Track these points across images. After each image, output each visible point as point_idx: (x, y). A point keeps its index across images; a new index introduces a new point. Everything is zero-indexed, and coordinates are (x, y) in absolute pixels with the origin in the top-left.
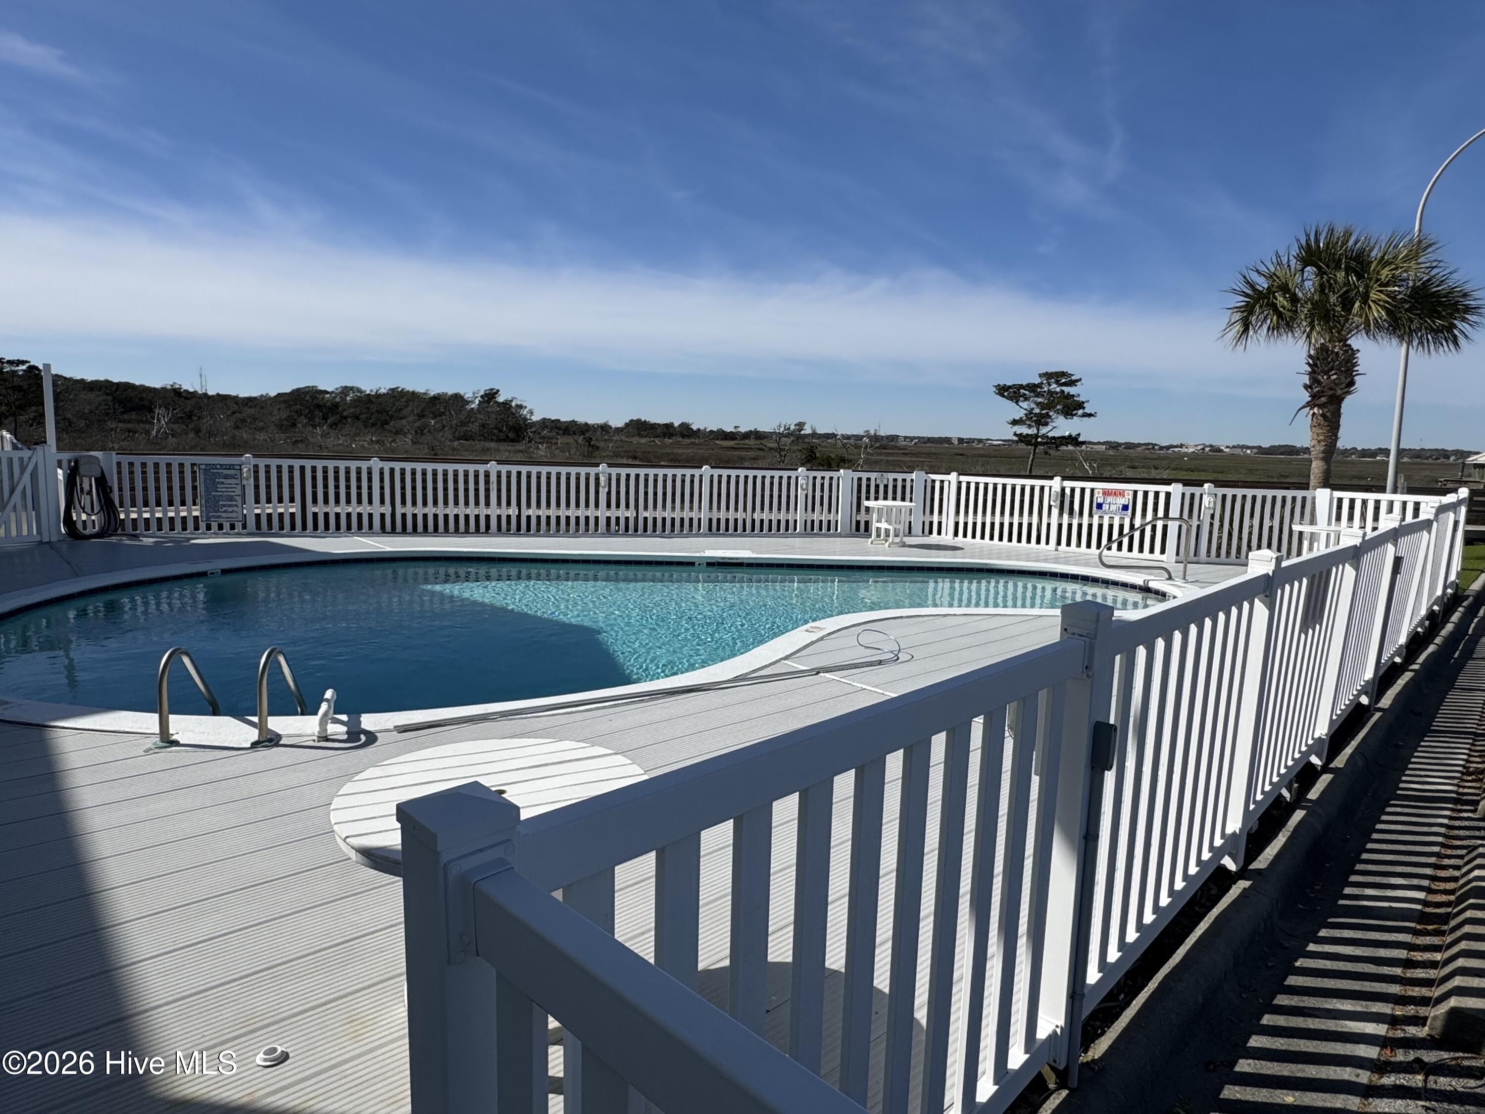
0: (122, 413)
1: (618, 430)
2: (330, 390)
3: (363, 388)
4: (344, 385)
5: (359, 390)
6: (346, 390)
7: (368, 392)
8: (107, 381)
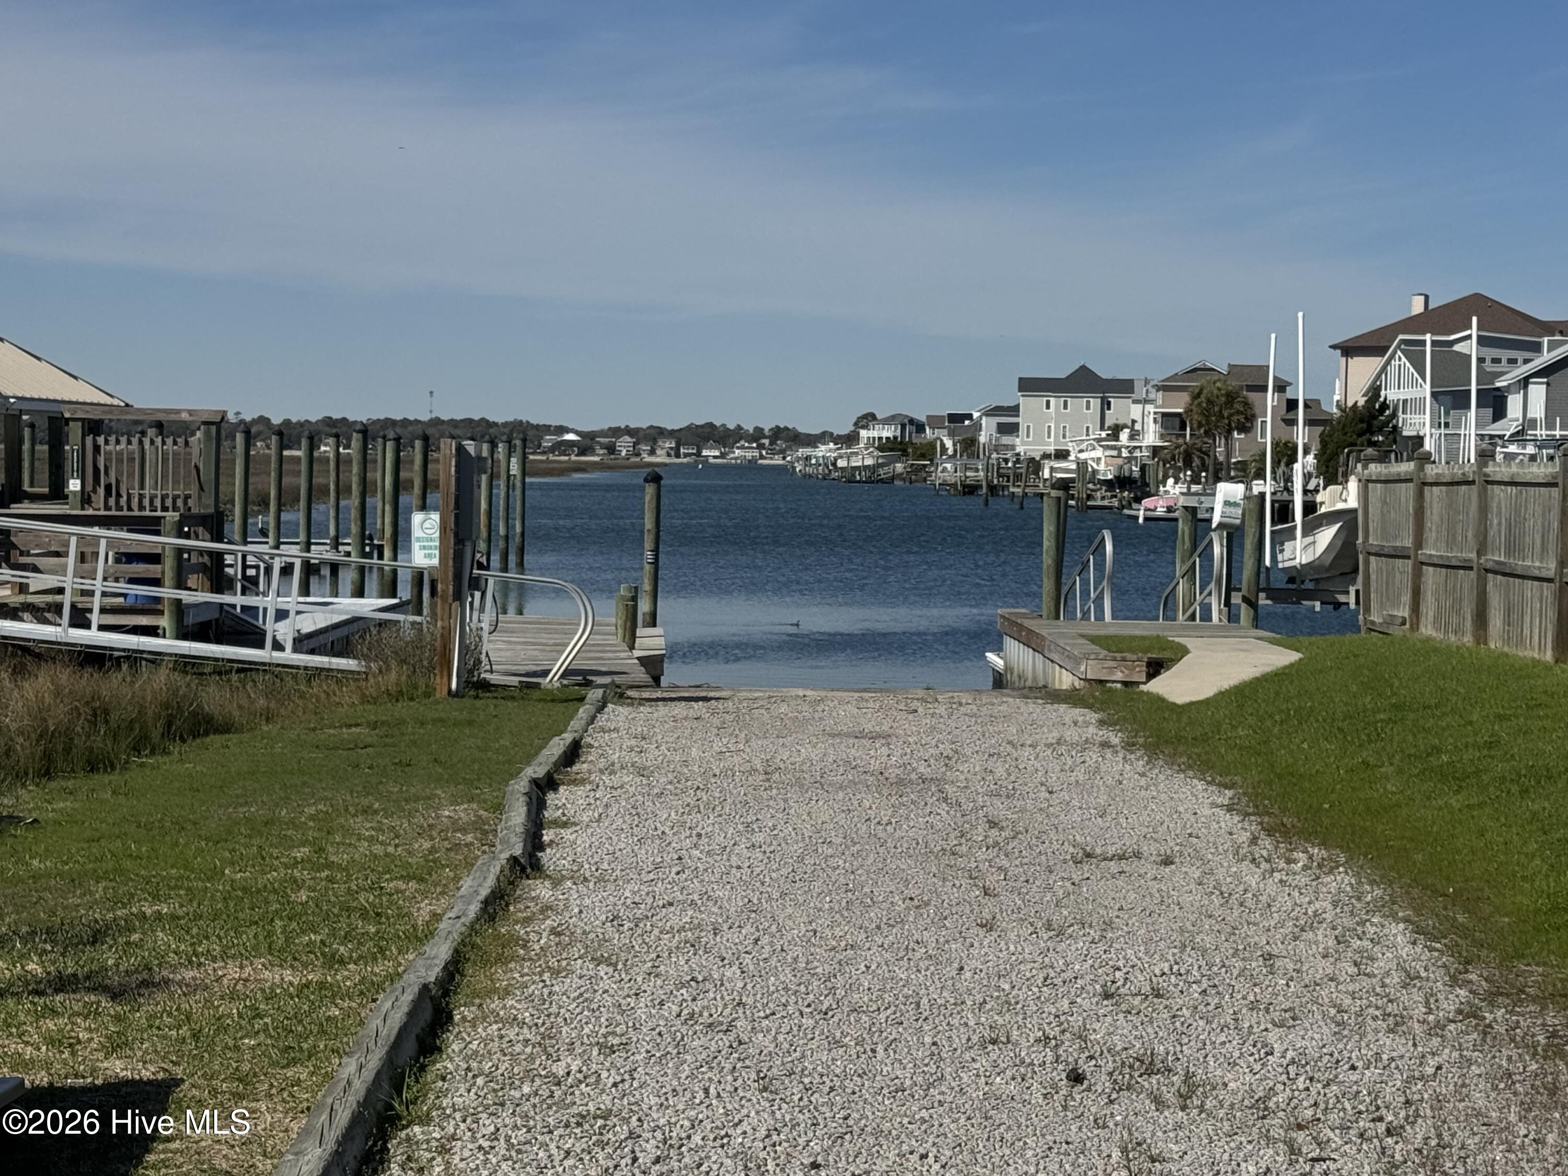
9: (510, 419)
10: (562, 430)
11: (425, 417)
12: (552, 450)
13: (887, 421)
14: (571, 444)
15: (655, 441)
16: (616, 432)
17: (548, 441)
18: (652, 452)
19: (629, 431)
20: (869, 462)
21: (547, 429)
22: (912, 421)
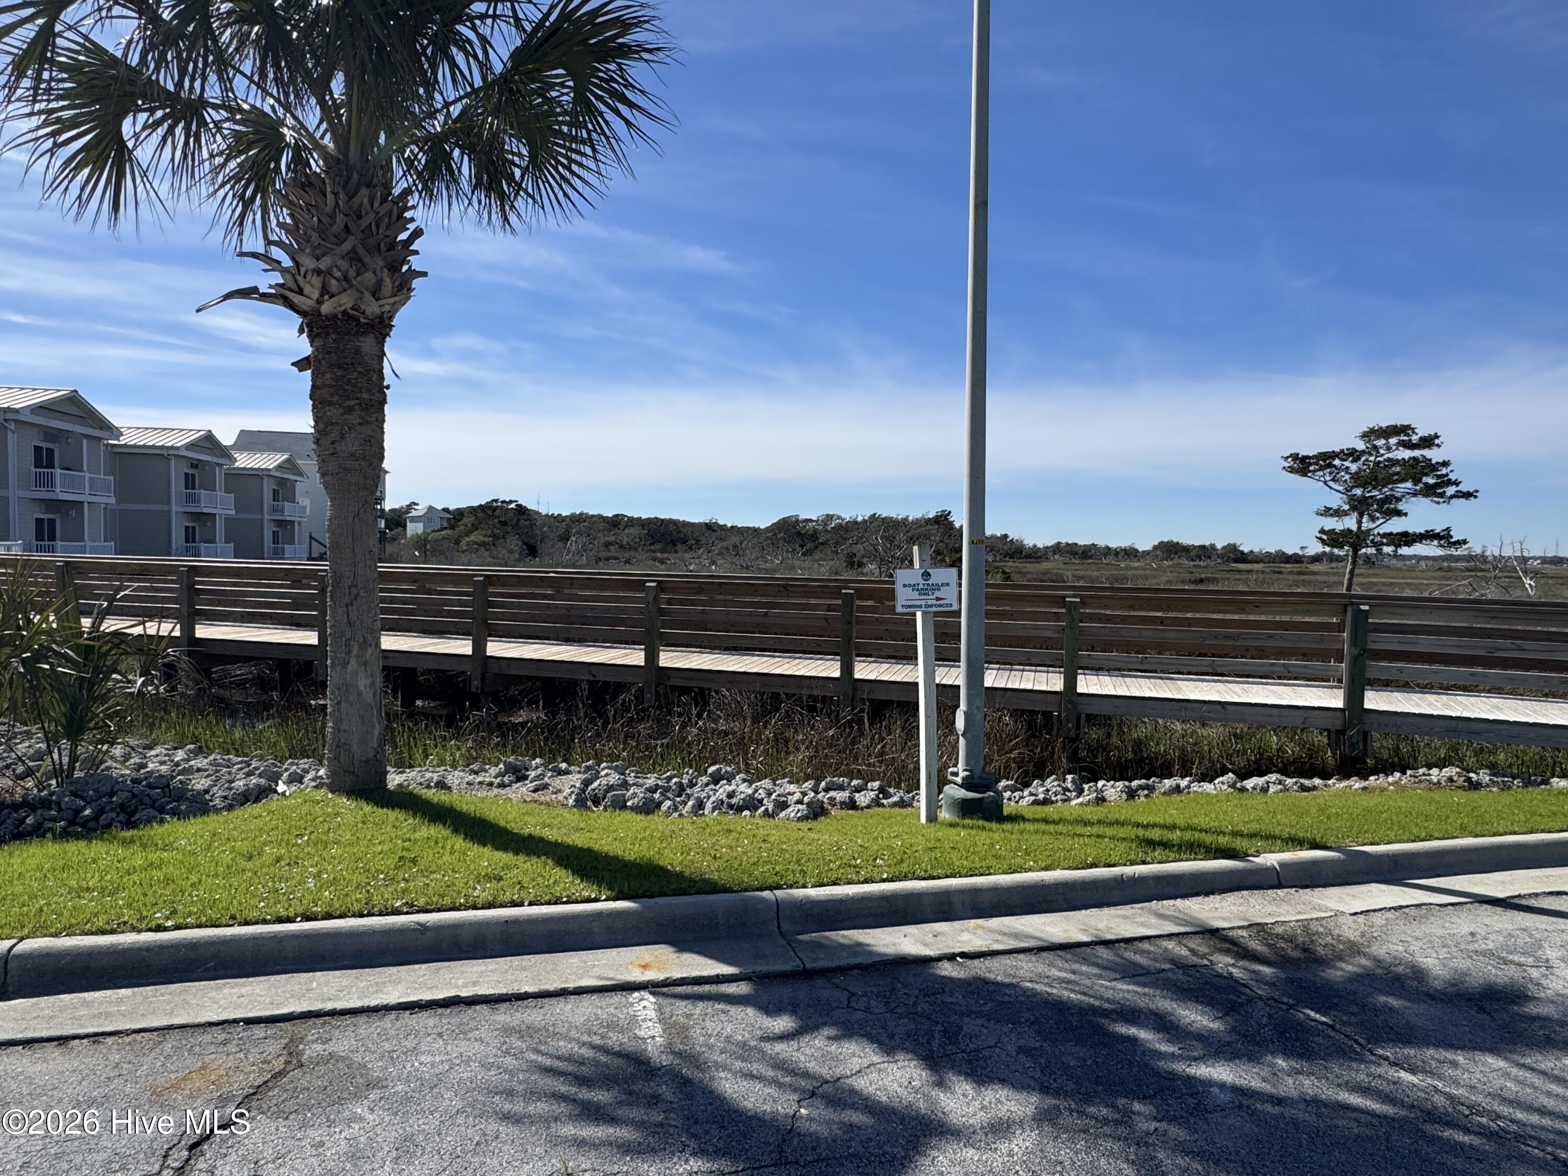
0: (651, 544)
1: (1146, 553)
2: (814, 518)
3: (843, 516)
4: (825, 513)
5: (839, 517)
6: (830, 517)
7: (848, 519)
8: (656, 518)
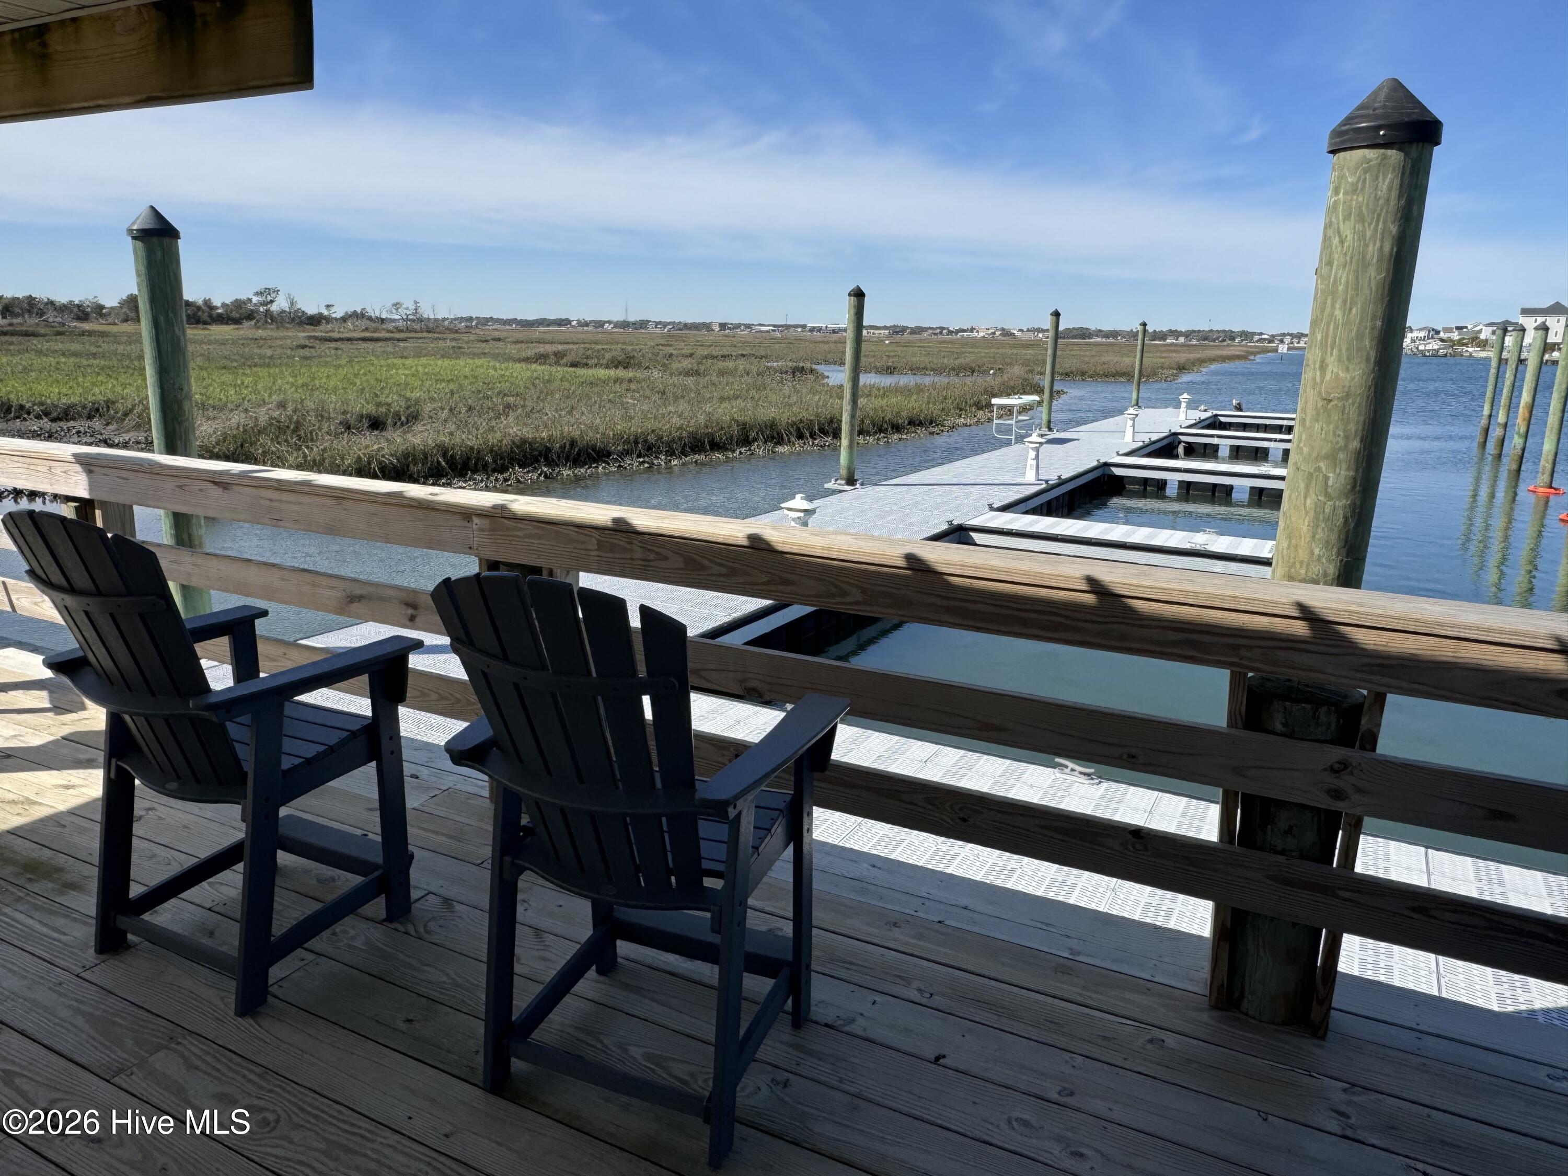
9: (1241, 330)
10: (1261, 334)
11: (1207, 329)
12: (1257, 341)
13: (1420, 330)
14: (1265, 339)
15: (1300, 338)
16: (1284, 335)
17: (1256, 338)
18: (1298, 343)
19: (1289, 334)
20: (1436, 347)
21: (1254, 334)
22: (1433, 330)
